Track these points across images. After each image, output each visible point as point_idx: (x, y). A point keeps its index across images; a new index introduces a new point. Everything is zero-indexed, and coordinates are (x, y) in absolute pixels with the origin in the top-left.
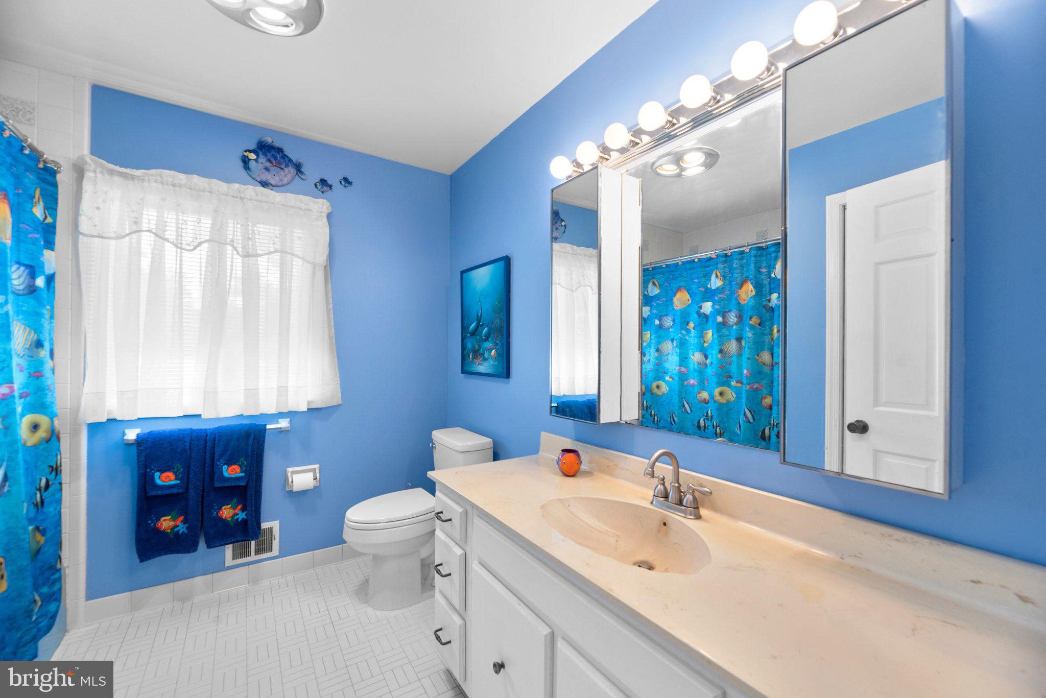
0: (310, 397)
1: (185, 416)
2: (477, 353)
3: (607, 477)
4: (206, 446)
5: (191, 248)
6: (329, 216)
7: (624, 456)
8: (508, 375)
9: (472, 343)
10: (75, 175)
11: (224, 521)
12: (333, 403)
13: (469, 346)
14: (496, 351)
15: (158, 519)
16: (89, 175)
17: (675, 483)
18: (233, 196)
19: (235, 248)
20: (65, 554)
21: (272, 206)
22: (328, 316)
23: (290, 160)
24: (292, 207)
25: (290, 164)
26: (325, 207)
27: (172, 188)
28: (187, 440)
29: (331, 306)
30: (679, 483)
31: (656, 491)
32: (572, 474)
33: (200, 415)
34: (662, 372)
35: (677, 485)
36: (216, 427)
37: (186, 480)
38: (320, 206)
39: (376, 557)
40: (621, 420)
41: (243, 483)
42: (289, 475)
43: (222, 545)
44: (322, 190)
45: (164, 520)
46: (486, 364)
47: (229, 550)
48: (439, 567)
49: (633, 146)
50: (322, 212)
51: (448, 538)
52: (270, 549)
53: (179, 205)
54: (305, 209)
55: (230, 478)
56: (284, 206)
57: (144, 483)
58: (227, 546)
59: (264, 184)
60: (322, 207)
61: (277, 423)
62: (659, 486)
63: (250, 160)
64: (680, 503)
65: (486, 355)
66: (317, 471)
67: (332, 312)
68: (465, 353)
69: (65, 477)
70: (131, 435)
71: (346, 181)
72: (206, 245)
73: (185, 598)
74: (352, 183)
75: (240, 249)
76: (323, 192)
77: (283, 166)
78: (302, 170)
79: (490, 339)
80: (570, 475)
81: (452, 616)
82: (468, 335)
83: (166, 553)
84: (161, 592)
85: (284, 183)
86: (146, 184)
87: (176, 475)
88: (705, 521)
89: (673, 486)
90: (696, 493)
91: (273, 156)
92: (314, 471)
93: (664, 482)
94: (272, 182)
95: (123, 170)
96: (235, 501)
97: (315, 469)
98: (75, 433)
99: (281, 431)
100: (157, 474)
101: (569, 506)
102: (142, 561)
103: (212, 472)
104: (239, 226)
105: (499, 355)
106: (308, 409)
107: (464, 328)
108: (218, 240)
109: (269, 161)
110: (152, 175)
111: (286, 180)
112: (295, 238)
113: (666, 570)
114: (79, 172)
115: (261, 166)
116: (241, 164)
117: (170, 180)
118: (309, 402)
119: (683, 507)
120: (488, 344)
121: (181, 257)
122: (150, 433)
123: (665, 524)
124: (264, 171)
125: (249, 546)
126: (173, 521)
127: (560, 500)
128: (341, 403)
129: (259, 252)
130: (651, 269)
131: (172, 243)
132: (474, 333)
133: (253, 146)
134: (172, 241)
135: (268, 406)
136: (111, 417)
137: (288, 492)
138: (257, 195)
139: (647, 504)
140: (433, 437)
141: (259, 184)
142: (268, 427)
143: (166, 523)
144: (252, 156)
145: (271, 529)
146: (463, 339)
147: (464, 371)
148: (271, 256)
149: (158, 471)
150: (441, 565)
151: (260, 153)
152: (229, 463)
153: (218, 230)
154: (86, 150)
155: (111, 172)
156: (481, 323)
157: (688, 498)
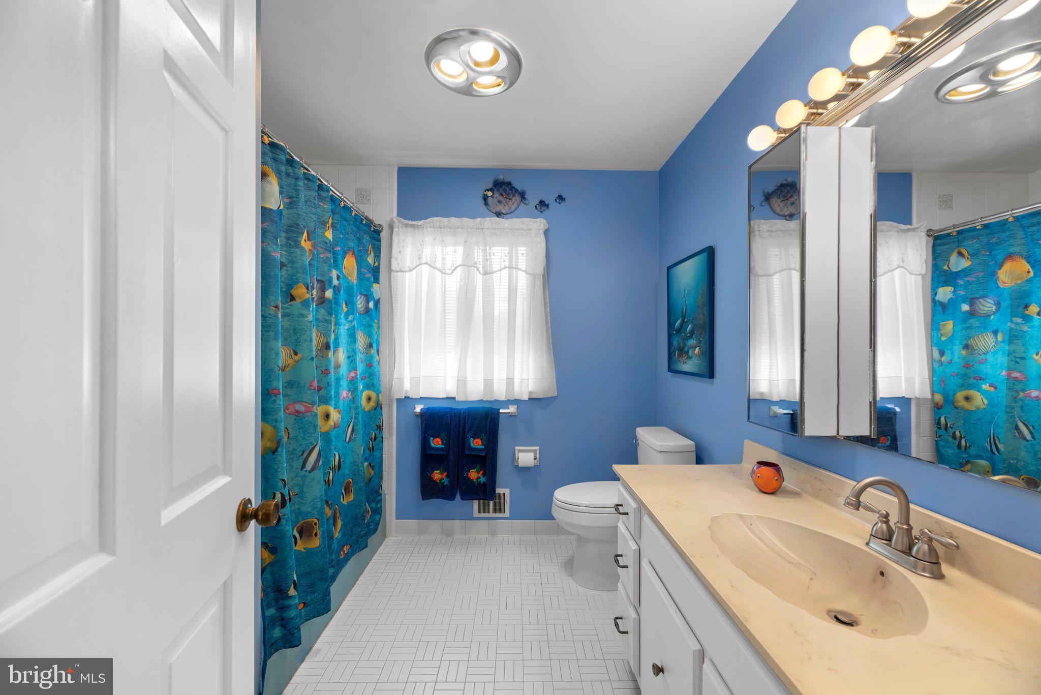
0: (531, 388)
1: (447, 398)
2: (683, 352)
3: (819, 503)
4: (460, 422)
5: (451, 272)
6: (546, 232)
7: (841, 480)
8: (711, 374)
9: (678, 341)
10: (390, 232)
11: (471, 481)
12: (550, 395)
13: (675, 343)
14: (700, 349)
15: (432, 472)
16: (396, 230)
17: (902, 524)
18: (476, 229)
19: (478, 269)
20: (385, 485)
21: (502, 231)
22: (546, 318)
23: (517, 190)
24: (517, 229)
25: (516, 194)
26: (542, 225)
27: (439, 229)
28: (448, 415)
29: (548, 310)
30: (908, 525)
31: (875, 528)
32: (769, 491)
33: (455, 398)
34: (974, 378)
35: (905, 527)
36: (466, 407)
37: (447, 444)
38: (538, 224)
39: (579, 537)
40: (838, 434)
41: (483, 454)
42: (517, 452)
43: (471, 500)
44: (541, 210)
45: (436, 473)
46: (690, 362)
47: (476, 504)
48: (618, 558)
49: (853, 89)
50: (540, 230)
51: (627, 532)
52: (503, 511)
53: (443, 242)
54: (527, 229)
55: (475, 449)
56: (511, 229)
57: (425, 444)
58: (474, 501)
59: (498, 214)
60: (540, 225)
61: (508, 408)
62: (880, 524)
63: (488, 197)
64: (908, 551)
65: (690, 353)
66: (538, 452)
67: (549, 315)
68: (671, 351)
69: (385, 433)
70: (418, 409)
71: (561, 198)
72: (460, 268)
73: (449, 534)
74: (565, 199)
75: (481, 269)
76: (541, 212)
77: (511, 197)
78: (526, 196)
79: (694, 337)
80: (766, 491)
81: (629, 608)
82: (674, 332)
83: (437, 498)
84: (435, 525)
85: (512, 210)
86: (425, 230)
87: (442, 442)
88: (949, 584)
89: (899, 528)
90: (936, 545)
91: (504, 190)
92: (535, 451)
93: (889, 520)
94: (504, 211)
95: (413, 223)
96: (478, 467)
97: (536, 450)
98: (390, 405)
99: (512, 416)
100: (432, 438)
101: (751, 524)
102: (423, 499)
103: (464, 443)
104: (481, 251)
105: (702, 353)
106: (529, 399)
107: (670, 325)
108: (468, 264)
109: (501, 195)
110: (428, 223)
111: (513, 208)
112: (519, 255)
113: (874, 632)
114: (391, 228)
115: (495, 200)
116: (483, 202)
117: (438, 224)
118: (530, 393)
119: (912, 558)
120: (692, 342)
121: (445, 279)
122: (428, 409)
123: (882, 574)
124: (497, 203)
125: (489, 505)
126: (441, 474)
127: (741, 517)
128: (556, 395)
129: (494, 270)
130: (955, 234)
131: (439, 270)
132: (679, 330)
133: (490, 186)
134: (439, 268)
135: (500, 392)
136: (407, 395)
137: (515, 466)
138: (492, 224)
139: (860, 544)
140: (637, 434)
141: (495, 215)
142: (501, 411)
143: (437, 475)
144: (490, 194)
145: (504, 494)
146: (670, 336)
147: (670, 370)
148: (502, 272)
149: (432, 436)
150: (621, 556)
151: (495, 189)
152: (475, 436)
153: (467, 255)
154: (395, 214)
155: (407, 226)
156: (686, 320)
157: (921, 547)
